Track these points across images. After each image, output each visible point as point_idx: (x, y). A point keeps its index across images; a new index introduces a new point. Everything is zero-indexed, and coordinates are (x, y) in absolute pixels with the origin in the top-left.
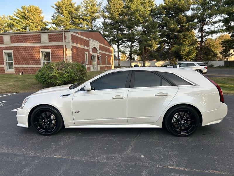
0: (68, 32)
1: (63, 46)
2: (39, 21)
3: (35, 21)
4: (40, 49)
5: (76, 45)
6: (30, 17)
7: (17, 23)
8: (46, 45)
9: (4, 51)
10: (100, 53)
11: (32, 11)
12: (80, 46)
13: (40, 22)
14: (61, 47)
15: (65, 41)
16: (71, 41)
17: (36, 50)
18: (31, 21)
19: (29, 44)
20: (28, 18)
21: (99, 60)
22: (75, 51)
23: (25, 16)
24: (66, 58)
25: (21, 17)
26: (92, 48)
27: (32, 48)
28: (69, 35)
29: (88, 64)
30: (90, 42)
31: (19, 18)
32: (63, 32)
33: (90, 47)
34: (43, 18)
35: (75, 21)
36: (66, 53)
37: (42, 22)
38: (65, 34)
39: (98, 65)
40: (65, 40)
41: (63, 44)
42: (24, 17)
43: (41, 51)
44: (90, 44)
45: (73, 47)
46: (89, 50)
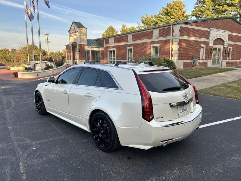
0: (176, 24)
1: (170, 40)
2: (179, 16)
3: (176, 16)
4: (151, 45)
5: (186, 38)
6: (172, 13)
7: (161, 21)
8: (156, 40)
9: (128, 48)
10: (229, 45)
11: (175, 6)
12: (192, 38)
13: (181, 16)
14: (168, 42)
15: (172, 35)
16: (179, 34)
17: (148, 45)
18: (172, 17)
19: (143, 41)
20: (171, 14)
21: (225, 53)
22: (183, 45)
23: (168, 12)
24: (172, 52)
25: (165, 14)
26: (214, 40)
27: (146, 44)
28: (177, 28)
29: (204, 58)
30: (211, 32)
31: (162, 16)
32: (171, 26)
33: (211, 38)
34: (185, 12)
35: (217, 9)
36: (172, 47)
37: (183, 16)
38: (173, 27)
39: (224, 60)
40: (172, 33)
41: (170, 38)
42: (167, 14)
43: (152, 47)
44: (211, 35)
45: (181, 41)
46: (208, 42)
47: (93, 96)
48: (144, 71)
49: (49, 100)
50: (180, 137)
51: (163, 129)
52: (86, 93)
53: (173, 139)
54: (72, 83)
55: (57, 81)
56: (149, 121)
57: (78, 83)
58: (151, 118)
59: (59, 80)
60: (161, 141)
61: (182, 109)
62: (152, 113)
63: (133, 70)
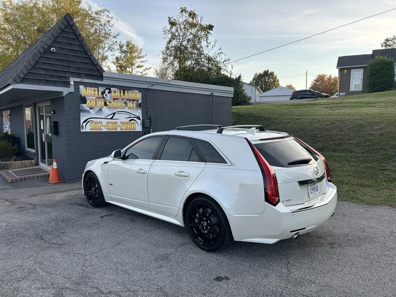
47: (188, 175)
48: (261, 140)
49: (112, 185)
50: (312, 226)
51: (293, 215)
52: (177, 172)
53: (305, 228)
54: (151, 158)
55: (124, 156)
56: (275, 205)
57: (161, 158)
58: (276, 201)
59: (126, 155)
60: (291, 232)
61: (313, 189)
62: (277, 195)
63: (246, 139)
